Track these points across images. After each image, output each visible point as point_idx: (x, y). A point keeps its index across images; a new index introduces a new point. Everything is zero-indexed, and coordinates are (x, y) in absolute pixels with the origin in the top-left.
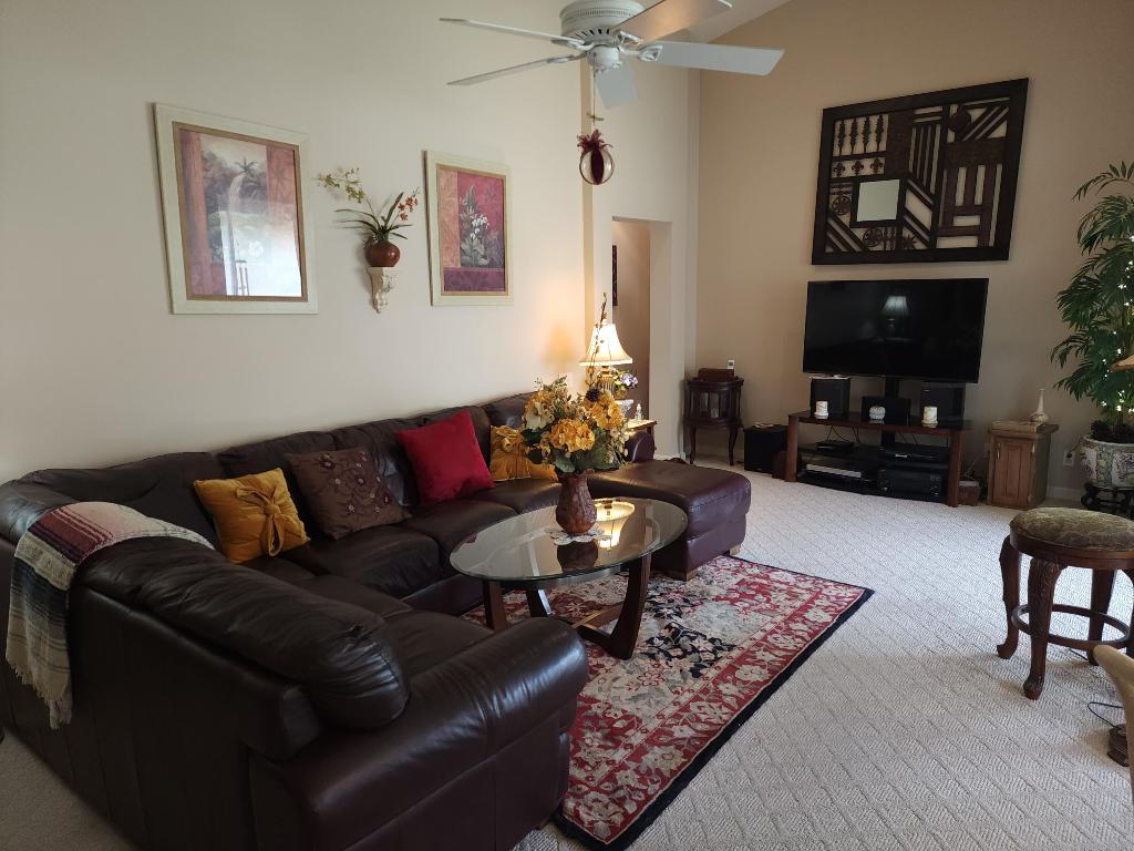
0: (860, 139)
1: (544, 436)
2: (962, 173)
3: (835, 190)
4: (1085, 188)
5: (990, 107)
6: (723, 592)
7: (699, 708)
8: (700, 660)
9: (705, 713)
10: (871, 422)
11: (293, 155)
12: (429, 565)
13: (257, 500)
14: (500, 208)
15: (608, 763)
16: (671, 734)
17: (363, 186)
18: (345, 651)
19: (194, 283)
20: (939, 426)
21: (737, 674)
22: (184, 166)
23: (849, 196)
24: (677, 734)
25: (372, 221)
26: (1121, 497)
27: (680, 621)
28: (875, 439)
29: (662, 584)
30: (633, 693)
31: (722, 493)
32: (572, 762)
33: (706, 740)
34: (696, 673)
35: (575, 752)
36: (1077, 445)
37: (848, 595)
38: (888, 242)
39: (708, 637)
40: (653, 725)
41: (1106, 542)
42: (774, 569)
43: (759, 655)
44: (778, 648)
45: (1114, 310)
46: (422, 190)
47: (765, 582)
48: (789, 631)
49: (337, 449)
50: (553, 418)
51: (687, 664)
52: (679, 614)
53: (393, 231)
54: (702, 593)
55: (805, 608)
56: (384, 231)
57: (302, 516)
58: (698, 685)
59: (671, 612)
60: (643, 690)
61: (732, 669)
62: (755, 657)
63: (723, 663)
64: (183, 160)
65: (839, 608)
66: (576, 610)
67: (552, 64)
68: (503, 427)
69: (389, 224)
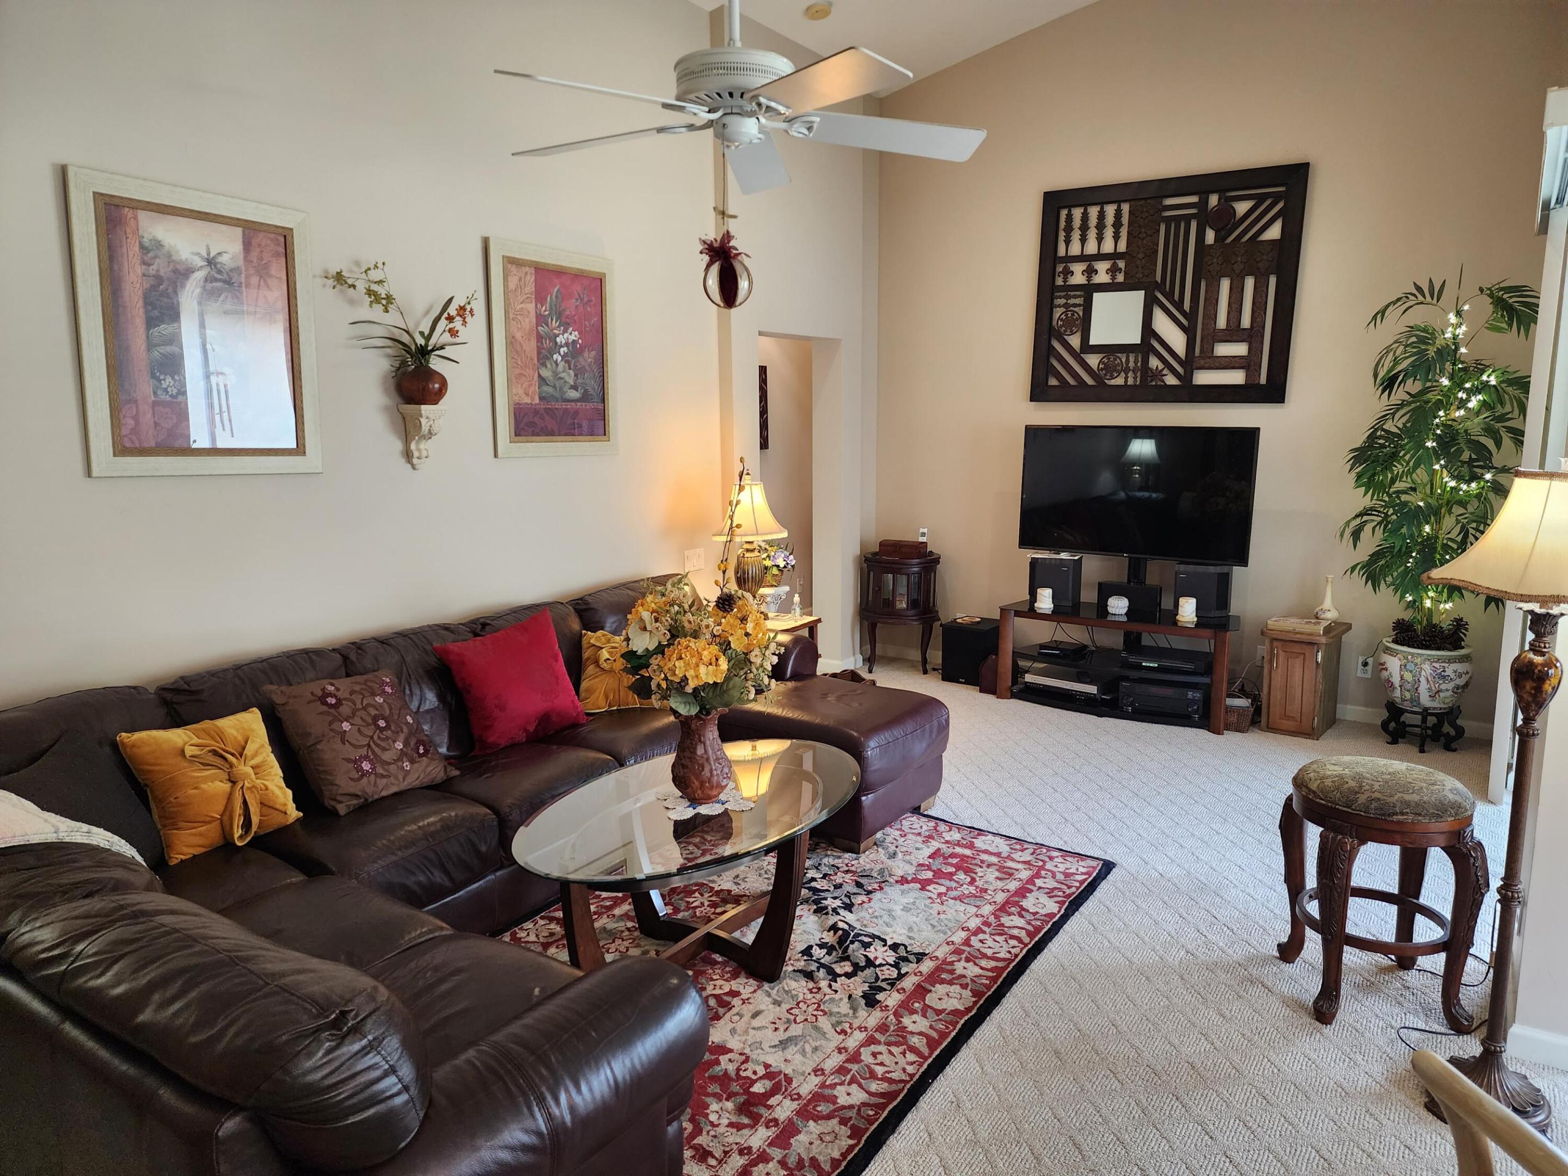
0: (1092, 234)
1: (654, 661)
2: (1225, 284)
3: (1063, 301)
4: (1383, 312)
5: (1260, 199)
6: (910, 870)
7: (874, 1055)
8: (877, 978)
9: (882, 1064)
10: (1109, 618)
11: (285, 238)
12: (483, 849)
13: (218, 761)
14: (596, 319)
15: (741, 1152)
16: (833, 1100)
17: (392, 287)
18: (320, 1054)
19: (124, 432)
20: (1198, 625)
21: (930, 999)
22: (111, 258)
23: (1080, 311)
24: (843, 1100)
25: (406, 339)
26: (1432, 720)
27: (850, 917)
28: (1114, 640)
29: (825, 860)
30: (781, 1035)
31: (909, 726)
32: (688, 1154)
33: (882, 1107)
34: (871, 1001)
35: (693, 1135)
36: (1377, 649)
37: (1081, 871)
38: (1130, 374)
39: (889, 943)
40: (808, 1086)
41: (1419, 809)
42: (981, 832)
43: (960, 967)
44: (984, 956)
45: (1421, 475)
46: (481, 295)
47: (967, 852)
48: (1001, 930)
49: (348, 675)
50: (668, 636)
51: (858, 986)
52: (849, 907)
53: (437, 353)
54: (881, 872)
55: (1023, 892)
56: (424, 352)
57: (289, 781)
58: (873, 1018)
59: (838, 903)
60: (796, 1030)
61: (921, 991)
62: (952, 972)
63: (908, 983)
64: (111, 248)
65: (1068, 891)
66: (702, 904)
67: (662, 135)
68: (600, 633)
69: (432, 342)
